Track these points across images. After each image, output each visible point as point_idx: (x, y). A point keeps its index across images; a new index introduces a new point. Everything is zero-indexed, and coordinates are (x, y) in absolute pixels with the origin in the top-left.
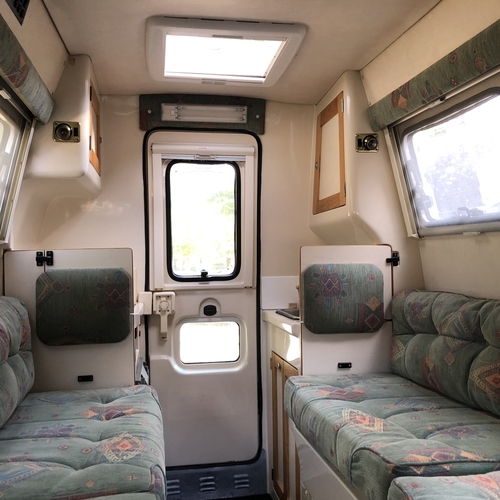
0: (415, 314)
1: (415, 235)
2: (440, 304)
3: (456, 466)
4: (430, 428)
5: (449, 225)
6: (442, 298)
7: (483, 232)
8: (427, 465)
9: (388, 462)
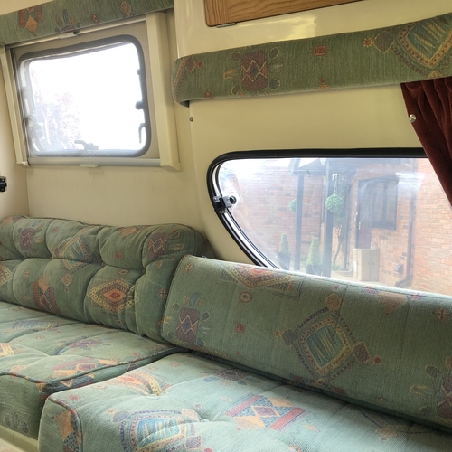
0: (26, 239)
1: (25, 163)
2: (55, 230)
3: (99, 373)
4: (60, 345)
5: (64, 156)
6: (56, 224)
7: (100, 165)
8: (75, 377)
9: (37, 382)
